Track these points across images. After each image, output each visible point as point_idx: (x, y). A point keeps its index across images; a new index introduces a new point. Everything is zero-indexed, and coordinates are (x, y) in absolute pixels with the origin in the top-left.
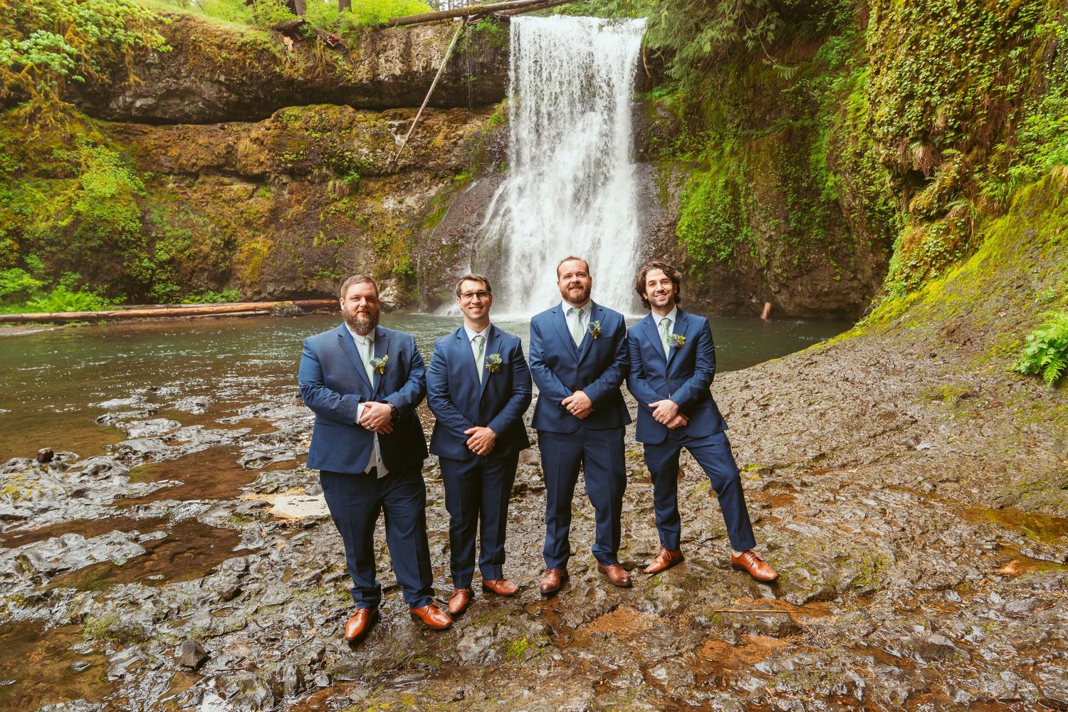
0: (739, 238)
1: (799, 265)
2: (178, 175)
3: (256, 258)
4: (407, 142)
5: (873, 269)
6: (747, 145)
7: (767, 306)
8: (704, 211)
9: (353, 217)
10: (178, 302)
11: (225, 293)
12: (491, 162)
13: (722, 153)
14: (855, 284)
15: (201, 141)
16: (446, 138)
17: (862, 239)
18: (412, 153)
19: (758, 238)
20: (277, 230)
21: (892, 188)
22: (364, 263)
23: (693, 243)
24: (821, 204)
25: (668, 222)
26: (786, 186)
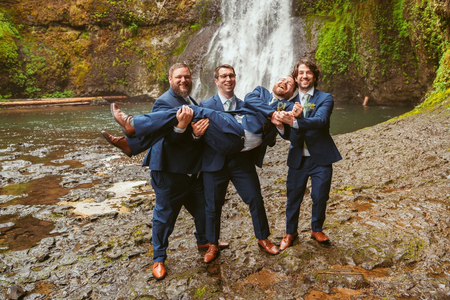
0: (351, 60)
1: (385, 75)
2: (37, 26)
3: (82, 73)
4: (164, 6)
5: (428, 77)
6: (357, 6)
7: (366, 99)
8: (332, 45)
9: (135, 49)
10: (39, 97)
11: (65, 92)
12: (211, 17)
13: (342, 10)
14: (417, 86)
15: (49, 7)
16: (186, 4)
17: (422, 59)
18: (167, 12)
19: (362, 60)
20: (93, 57)
21: (441, 27)
22: (141, 75)
23: (325, 63)
24: (399, 40)
25: (311, 51)
26: (379, 29)
